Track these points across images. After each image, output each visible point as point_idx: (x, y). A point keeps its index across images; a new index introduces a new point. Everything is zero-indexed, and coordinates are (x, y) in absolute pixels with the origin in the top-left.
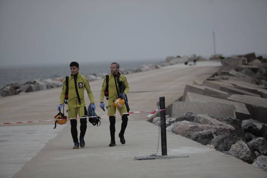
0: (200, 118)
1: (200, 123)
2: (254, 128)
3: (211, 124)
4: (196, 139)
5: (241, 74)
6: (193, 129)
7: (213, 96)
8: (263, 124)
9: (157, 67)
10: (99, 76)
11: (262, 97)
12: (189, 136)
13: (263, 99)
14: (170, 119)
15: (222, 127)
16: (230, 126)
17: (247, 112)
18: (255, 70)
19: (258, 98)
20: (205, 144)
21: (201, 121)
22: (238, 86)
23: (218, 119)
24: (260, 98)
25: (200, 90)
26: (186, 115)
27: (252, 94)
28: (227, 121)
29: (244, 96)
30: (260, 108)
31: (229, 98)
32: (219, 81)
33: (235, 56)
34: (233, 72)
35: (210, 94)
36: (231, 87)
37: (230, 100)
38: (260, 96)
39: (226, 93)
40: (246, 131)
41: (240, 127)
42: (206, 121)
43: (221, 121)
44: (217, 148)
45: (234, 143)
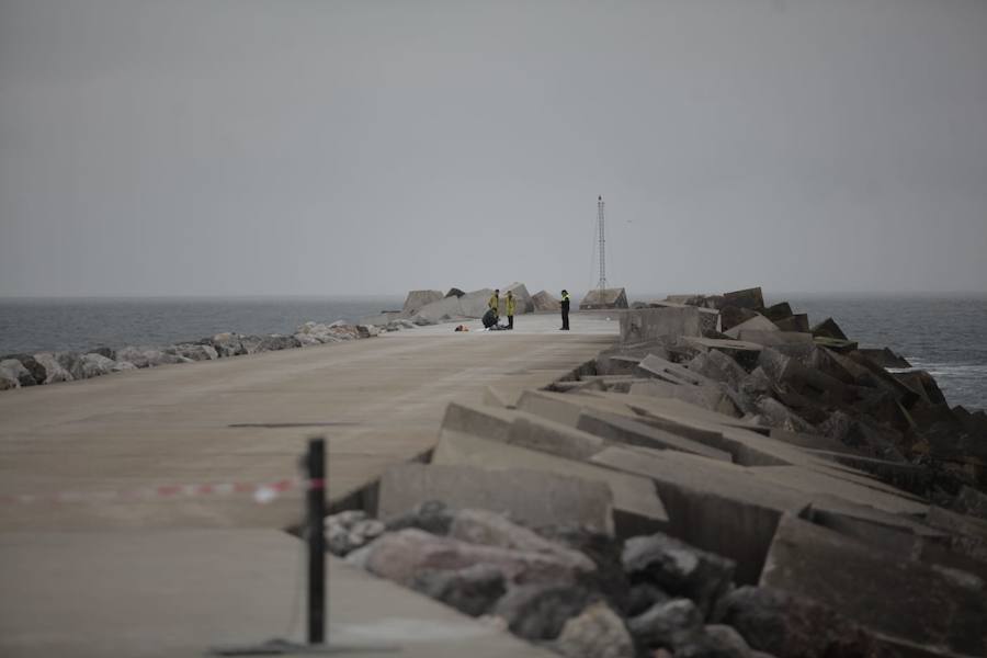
0: (471, 523)
1: (469, 540)
2: (667, 567)
3: (512, 546)
4: (444, 597)
5: (686, 373)
6: (439, 561)
7: (540, 450)
8: (701, 554)
9: (363, 332)
10: (126, 358)
11: (735, 460)
12: (420, 586)
13: (740, 468)
14: (368, 527)
15: (547, 559)
16: (578, 558)
17: (658, 513)
18: (747, 359)
19: (722, 464)
20: (476, 613)
21: (473, 532)
22: (653, 417)
23: (538, 531)
24: (728, 465)
25: (500, 423)
26: (423, 511)
27: (701, 448)
28: (572, 539)
29: (669, 453)
30: (707, 498)
31: (595, 458)
32: (584, 394)
33: (678, 299)
34: (652, 362)
35: (536, 442)
36: (626, 417)
37: (598, 465)
38: (729, 455)
39: (597, 440)
40: (637, 577)
41: (617, 561)
42: (490, 537)
43: (549, 538)
44: (514, 628)
45: (576, 614)
